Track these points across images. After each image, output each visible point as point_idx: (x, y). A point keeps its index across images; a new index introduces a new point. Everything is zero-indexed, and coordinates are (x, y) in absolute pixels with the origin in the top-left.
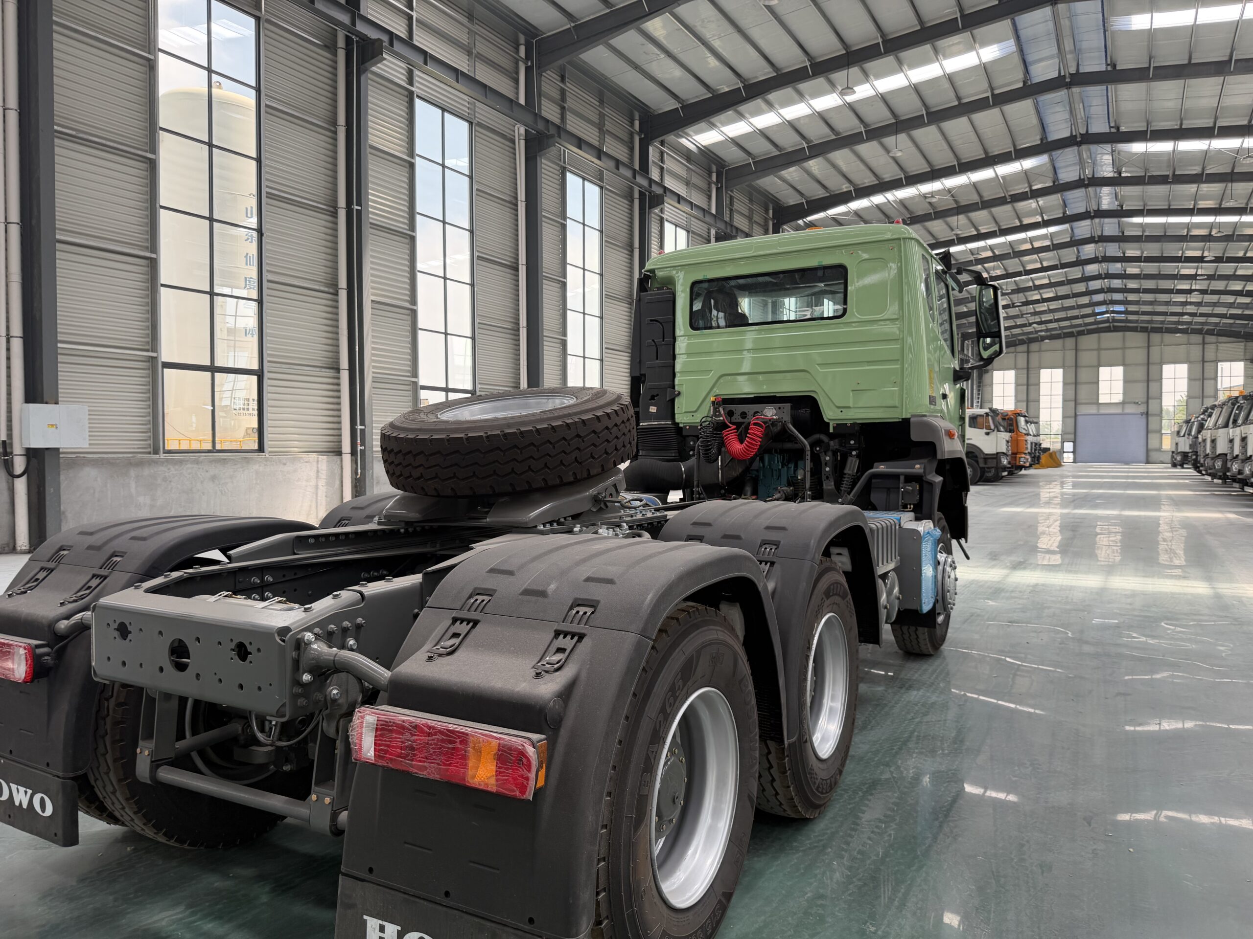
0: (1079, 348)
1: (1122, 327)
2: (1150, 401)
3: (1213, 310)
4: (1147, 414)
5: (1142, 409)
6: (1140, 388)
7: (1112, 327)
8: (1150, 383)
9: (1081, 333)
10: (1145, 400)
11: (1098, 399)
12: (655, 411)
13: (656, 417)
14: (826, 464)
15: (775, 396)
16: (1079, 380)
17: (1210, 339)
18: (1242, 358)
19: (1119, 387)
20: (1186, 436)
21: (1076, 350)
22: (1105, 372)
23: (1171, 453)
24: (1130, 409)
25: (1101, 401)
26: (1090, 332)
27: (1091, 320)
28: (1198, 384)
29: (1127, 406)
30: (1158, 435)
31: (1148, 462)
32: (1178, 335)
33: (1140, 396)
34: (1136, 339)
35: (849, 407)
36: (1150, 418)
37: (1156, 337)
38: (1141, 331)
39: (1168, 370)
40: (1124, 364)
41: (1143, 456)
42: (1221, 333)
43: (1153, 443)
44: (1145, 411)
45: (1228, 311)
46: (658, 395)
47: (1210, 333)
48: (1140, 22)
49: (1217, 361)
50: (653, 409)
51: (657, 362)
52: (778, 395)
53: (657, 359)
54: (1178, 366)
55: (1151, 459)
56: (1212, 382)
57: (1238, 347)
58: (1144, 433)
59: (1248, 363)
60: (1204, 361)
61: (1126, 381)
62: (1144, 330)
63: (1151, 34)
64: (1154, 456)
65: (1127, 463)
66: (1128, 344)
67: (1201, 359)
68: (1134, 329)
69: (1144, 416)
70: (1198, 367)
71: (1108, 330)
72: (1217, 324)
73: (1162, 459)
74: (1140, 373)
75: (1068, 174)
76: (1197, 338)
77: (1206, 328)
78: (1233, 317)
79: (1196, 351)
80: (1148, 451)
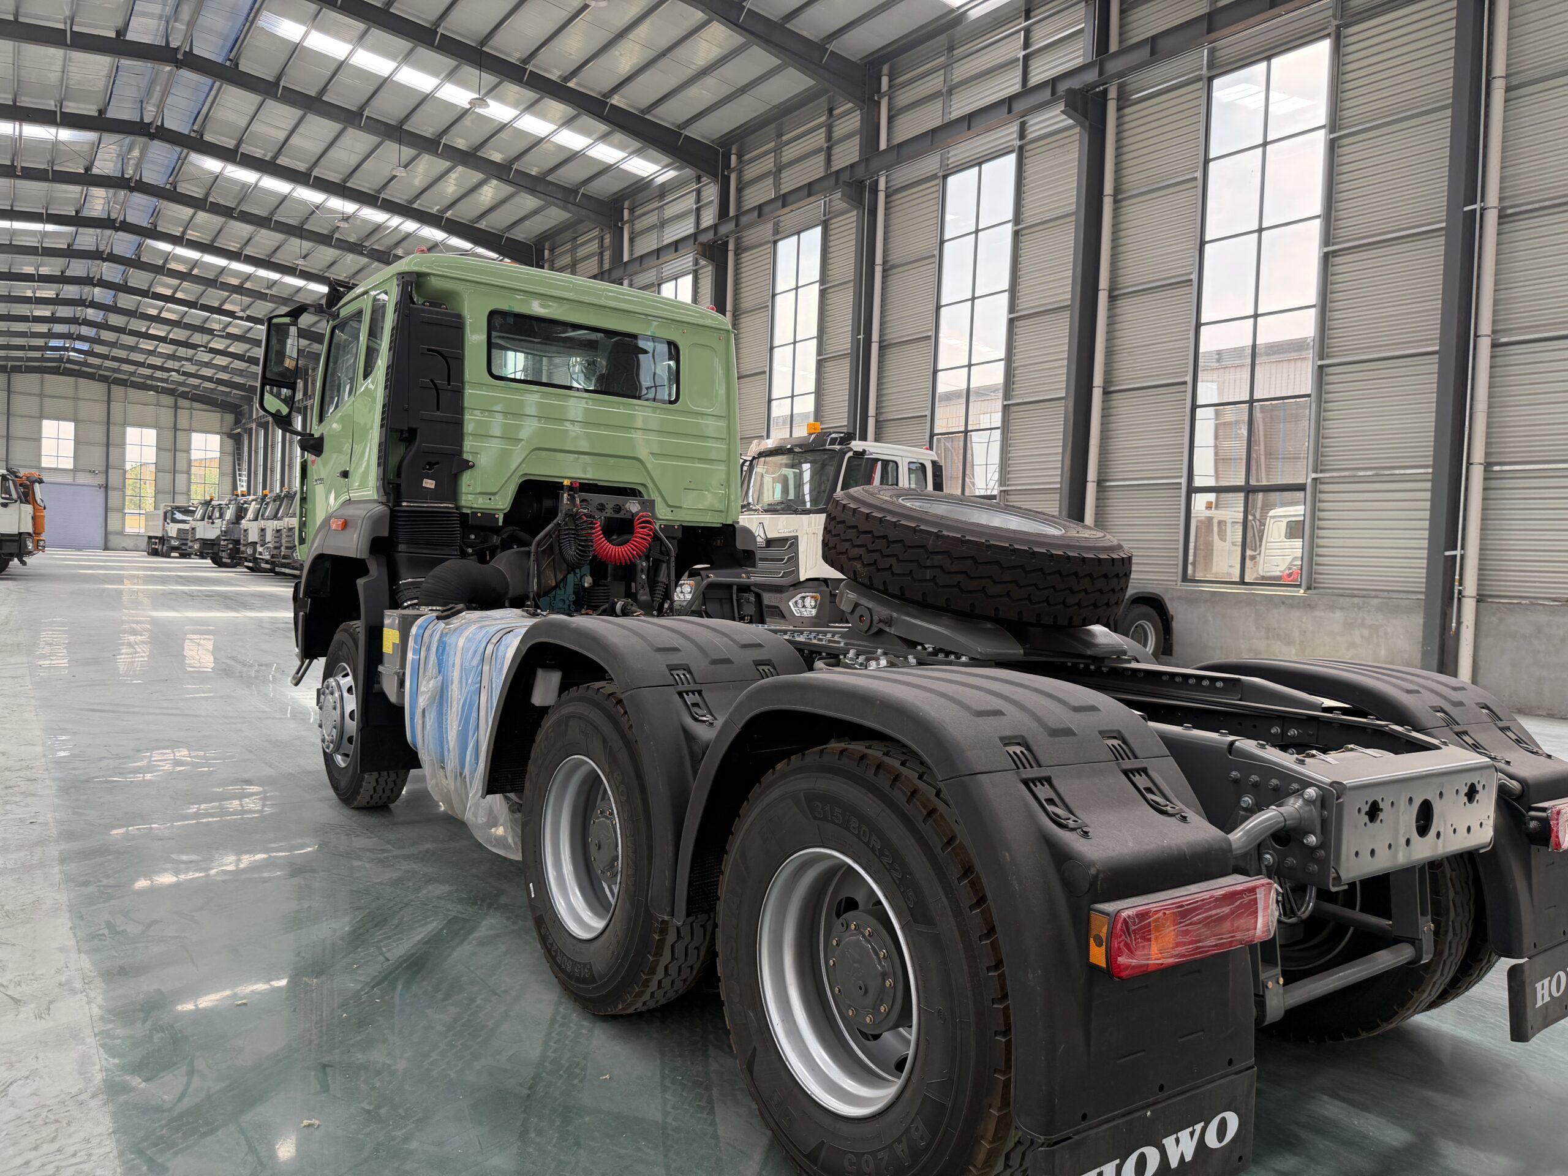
0: (12, 389)
1: (75, 370)
2: (110, 470)
3: (198, 370)
4: (106, 487)
5: (100, 480)
6: (98, 453)
7: (60, 368)
8: (111, 449)
9: (17, 369)
10: (104, 469)
11: (40, 461)
12: (433, 487)
13: (434, 495)
14: (642, 571)
15: (596, 485)
16: (12, 433)
17: (182, 402)
18: (218, 430)
19: (68, 448)
20: (206, 520)
21: (9, 391)
22: (49, 427)
23: (146, 539)
24: (83, 478)
25: (43, 465)
26: (30, 370)
27: (38, 354)
28: (169, 455)
29: (79, 474)
30: (120, 514)
31: (106, 548)
32: (152, 393)
33: (98, 462)
34: (94, 389)
35: (681, 507)
36: (110, 493)
37: (118, 391)
38: (98, 380)
39: (133, 434)
40: (76, 421)
41: (99, 540)
42: (196, 398)
43: (114, 524)
44: (104, 483)
45: (215, 374)
46: (437, 463)
47: (184, 396)
48: (289, 30)
49: (191, 430)
50: (429, 484)
51: (438, 413)
52: (600, 483)
53: (438, 409)
54: (145, 430)
55: (111, 544)
56: (185, 455)
57: (214, 417)
58: (101, 511)
59: (225, 437)
60: (175, 429)
61: (78, 442)
62: (103, 379)
63: (296, 49)
64: (114, 540)
65: (79, 550)
66: (81, 395)
67: (172, 426)
68: (91, 377)
69: (103, 489)
70: (169, 434)
71: (56, 371)
72: (197, 387)
73: (124, 545)
74: (99, 434)
75: (105, 166)
76: (168, 400)
77: (181, 389)
78: (220, 382)
79: (166, 415)
80: (106, 533)
